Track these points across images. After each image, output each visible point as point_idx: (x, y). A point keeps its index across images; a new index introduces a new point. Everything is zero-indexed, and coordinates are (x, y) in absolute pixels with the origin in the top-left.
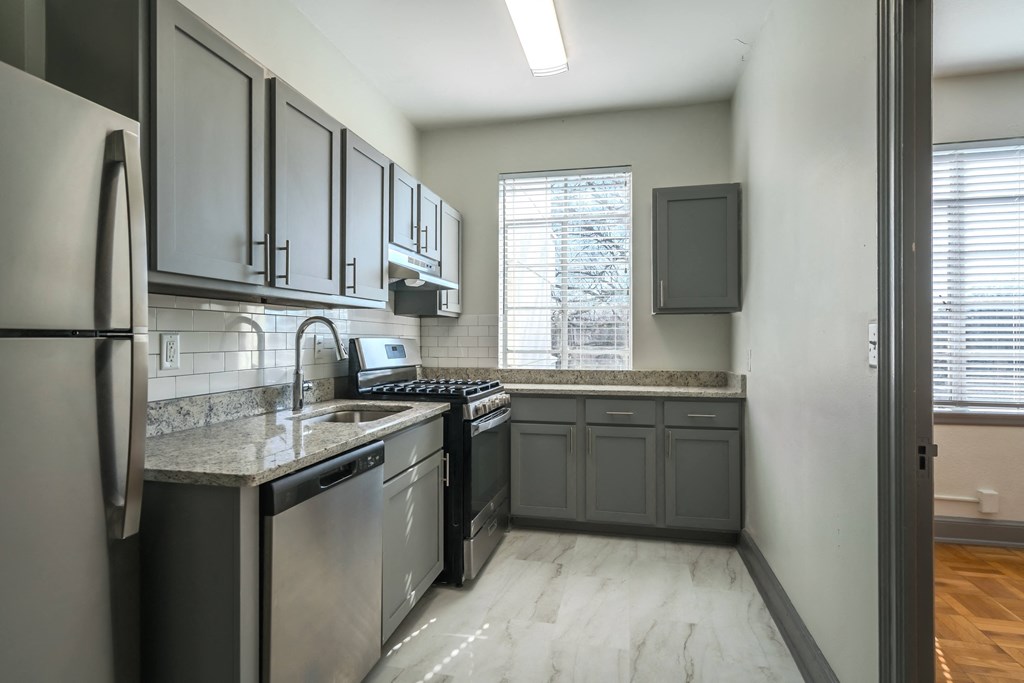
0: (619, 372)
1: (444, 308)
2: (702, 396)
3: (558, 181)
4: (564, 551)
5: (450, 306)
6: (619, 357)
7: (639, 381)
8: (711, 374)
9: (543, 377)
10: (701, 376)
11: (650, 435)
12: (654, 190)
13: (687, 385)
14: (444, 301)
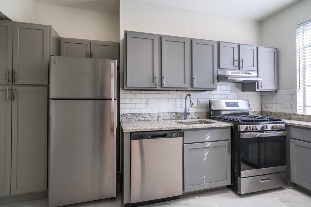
1: (260, 88)
14: (260, 85)
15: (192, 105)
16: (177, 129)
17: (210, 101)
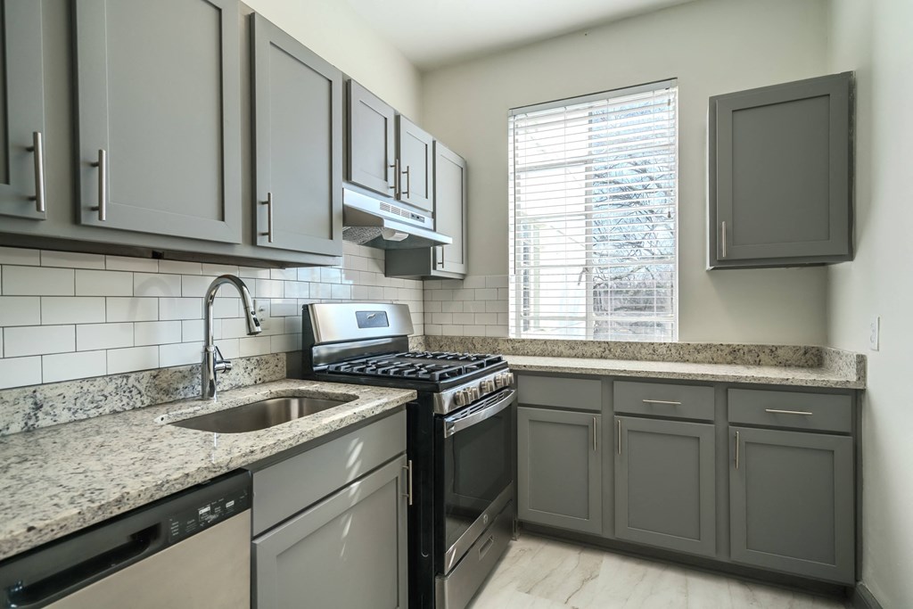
0: (660, 344)
1: (439, 267)
2: (789, 383)
3: (580, 110)
4: (584, 581)
5: (449, 263)
6: (659, 325)
7: (687, 357)
8: (796, 349)
9: (562, 348)
10: (780, 352)
11: (706, 433)
12: (711, 99)
13: (758, 363)
14: (439, 260)
15: (258, 329)
16: (225, 471)
17: (306, 308)
